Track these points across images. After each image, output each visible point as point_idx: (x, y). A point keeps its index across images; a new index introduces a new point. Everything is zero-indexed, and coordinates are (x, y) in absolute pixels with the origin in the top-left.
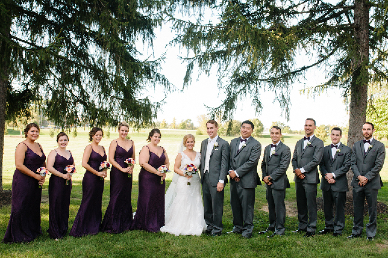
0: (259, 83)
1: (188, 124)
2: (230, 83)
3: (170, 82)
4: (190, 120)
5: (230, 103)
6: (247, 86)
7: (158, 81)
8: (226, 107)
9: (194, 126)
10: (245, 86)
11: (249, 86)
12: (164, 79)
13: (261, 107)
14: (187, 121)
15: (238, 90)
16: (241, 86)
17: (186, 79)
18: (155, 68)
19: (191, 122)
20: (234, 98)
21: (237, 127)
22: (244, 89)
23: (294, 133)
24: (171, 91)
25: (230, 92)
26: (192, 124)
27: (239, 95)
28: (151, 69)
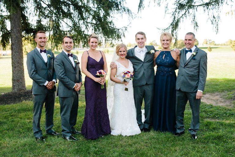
0: (196, 9)
1: (153, 43)
2: (174, 10)
3: (132, 12)
4: (155, 41)
5: (175, 25)
6: (187, 11)
7: (124, 12)
8: (172, 28)
9: (157, 44)
10: (186, 11)
11: (188, 11)
12: (128, 10)
13: (197, 26)
14: (153, 42)
15: (181, 15)
16: (183, 12)
17: (140, 6)
18: (122, 3)
19: (156, 42)
20: (178, 21)
21: (182, 43)
22: (185, 14)
23: (218, 45)
24: (134, 18)
25: (175, 16)
26: (156, 43)
27: (181, 19)
28: (119, 4)
